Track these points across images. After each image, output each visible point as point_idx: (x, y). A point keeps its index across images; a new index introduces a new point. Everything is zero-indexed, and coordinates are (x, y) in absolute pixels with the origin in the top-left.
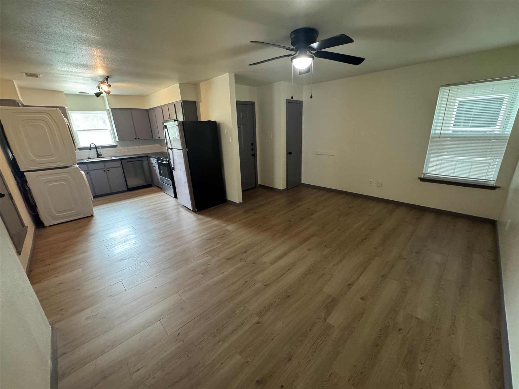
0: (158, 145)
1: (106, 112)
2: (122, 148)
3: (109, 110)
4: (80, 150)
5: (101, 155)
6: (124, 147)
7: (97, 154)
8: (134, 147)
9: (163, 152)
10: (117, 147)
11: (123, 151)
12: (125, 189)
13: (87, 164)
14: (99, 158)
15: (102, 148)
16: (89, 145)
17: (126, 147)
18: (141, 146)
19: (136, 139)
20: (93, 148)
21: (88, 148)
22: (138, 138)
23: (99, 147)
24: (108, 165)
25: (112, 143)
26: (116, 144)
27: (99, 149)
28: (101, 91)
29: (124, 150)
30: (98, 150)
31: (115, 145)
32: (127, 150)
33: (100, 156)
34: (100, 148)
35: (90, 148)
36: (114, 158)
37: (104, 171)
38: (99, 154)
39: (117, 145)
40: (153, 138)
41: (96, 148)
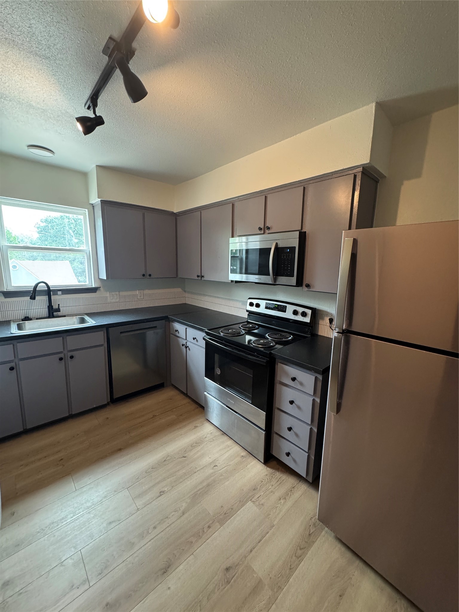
0: (179, 290)
1: (87, 210)
2: (108, 294)
3: (93, 206)
4: (6, 297)
5: (58, 310)
6: (113, 293)
7: (50, 307)
8: (133, 293)
9: (186, 304)
10: (98, 292)
11: (109, 300)
12: (105, 399)
13: (15, 342)
14: (53, 317)
15: (62, 294)
16: (34, 285)
17: (117, 293)
18: (147, 292)
19: (144, 275)
20: (42, 293)
21: (29, 292)
22: (148, 274)
23: (56, 292)
24: (72, 342)
25: (88, 282)
26: (97, 286)
27: (57, 294)
28: (98, 115)
29: (112, 298)
30: (53, 297)
31: (94, 286)
32: (118, 300)
33: (55, 313)
34: (59, 293)
35: (33, 294)
36: (91, 322)
37: (61, 359)
38: (55, 307)
39: (100, 287)
40: (177, 275)
41: (49, 292)
